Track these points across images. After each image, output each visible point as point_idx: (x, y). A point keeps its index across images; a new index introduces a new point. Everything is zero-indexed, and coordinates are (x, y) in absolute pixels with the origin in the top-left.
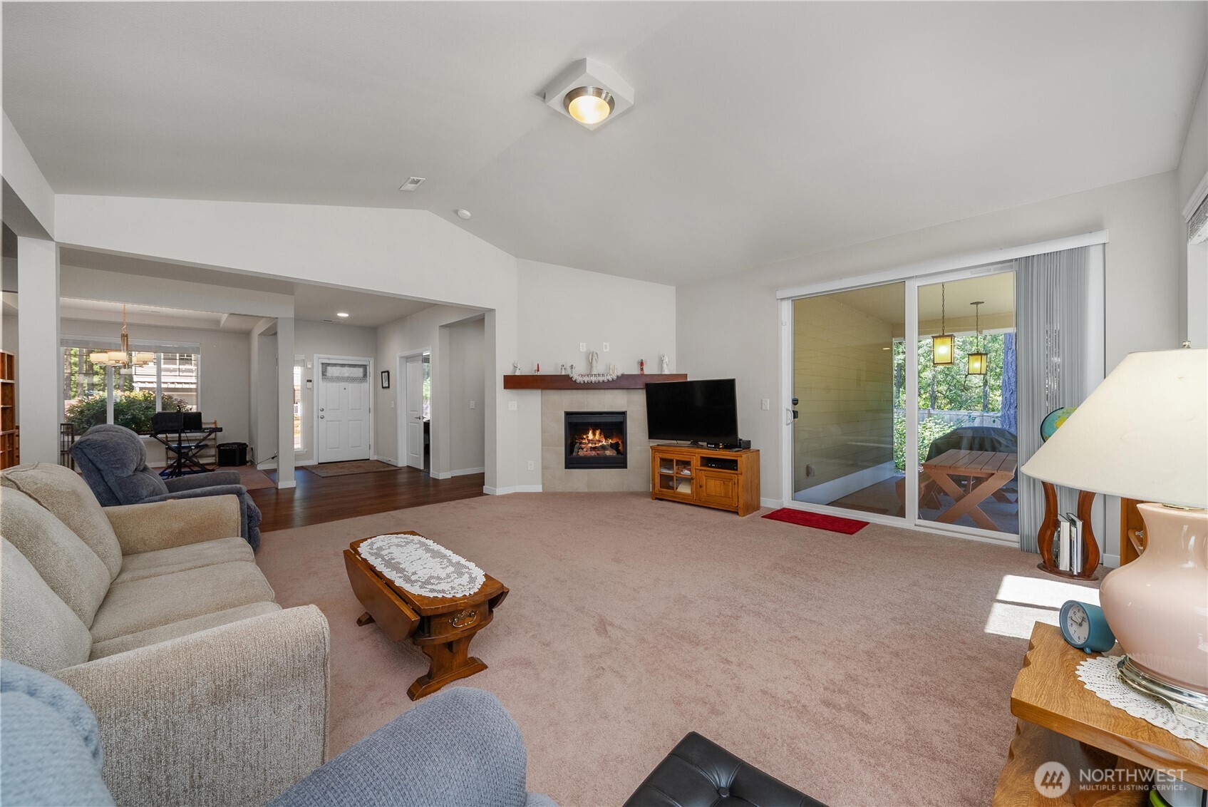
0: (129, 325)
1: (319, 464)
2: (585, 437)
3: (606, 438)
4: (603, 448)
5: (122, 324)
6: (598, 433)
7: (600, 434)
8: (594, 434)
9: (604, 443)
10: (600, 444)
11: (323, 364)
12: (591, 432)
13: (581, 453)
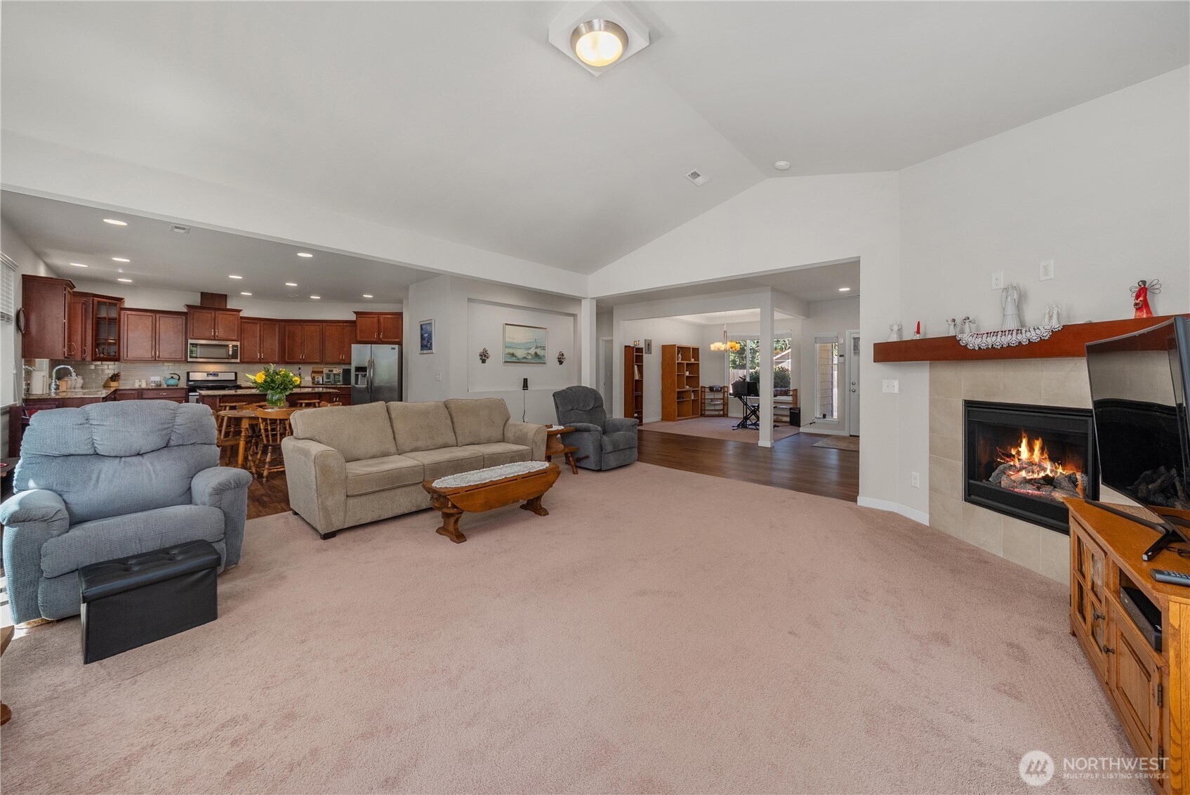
0: (728, 324)
1: (851, 436)
2: (1013, 452)
3: (1053, 459)
4: (1048, 481)
5: (724, 325)
6: (1038, 445)
7: (1042, 449)
8: (1031, 449)
9: (1048, 472)
10: (1042, 474)
11: (854, 338)
12: (1024, 442)
13: (1005, 483)
